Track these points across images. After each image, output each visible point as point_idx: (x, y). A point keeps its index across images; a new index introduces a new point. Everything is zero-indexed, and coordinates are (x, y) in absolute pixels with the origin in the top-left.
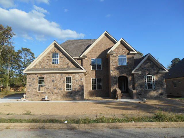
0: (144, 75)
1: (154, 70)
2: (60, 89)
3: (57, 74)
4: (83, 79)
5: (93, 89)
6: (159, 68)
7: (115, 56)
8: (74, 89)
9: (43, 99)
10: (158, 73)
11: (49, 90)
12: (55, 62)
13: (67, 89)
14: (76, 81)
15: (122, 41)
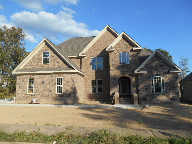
0: (150, 75)
1: (163, 69)
2: (50, 91)
3: (48, 75)
4: (74, 80)
5: (92, 92)
6: (170, 66)
7: (116, 54)
8: (64, 92)
9: (32, 103)
10: (168, 73)
11: (38, 93)
12: (46, 61)
13: (57, 92)
14: (68, 82)
15: (123, 35)
